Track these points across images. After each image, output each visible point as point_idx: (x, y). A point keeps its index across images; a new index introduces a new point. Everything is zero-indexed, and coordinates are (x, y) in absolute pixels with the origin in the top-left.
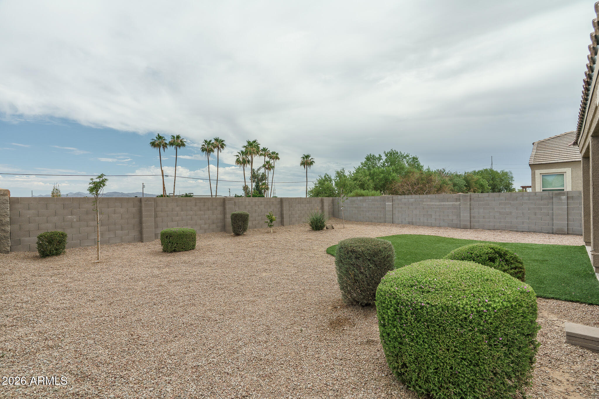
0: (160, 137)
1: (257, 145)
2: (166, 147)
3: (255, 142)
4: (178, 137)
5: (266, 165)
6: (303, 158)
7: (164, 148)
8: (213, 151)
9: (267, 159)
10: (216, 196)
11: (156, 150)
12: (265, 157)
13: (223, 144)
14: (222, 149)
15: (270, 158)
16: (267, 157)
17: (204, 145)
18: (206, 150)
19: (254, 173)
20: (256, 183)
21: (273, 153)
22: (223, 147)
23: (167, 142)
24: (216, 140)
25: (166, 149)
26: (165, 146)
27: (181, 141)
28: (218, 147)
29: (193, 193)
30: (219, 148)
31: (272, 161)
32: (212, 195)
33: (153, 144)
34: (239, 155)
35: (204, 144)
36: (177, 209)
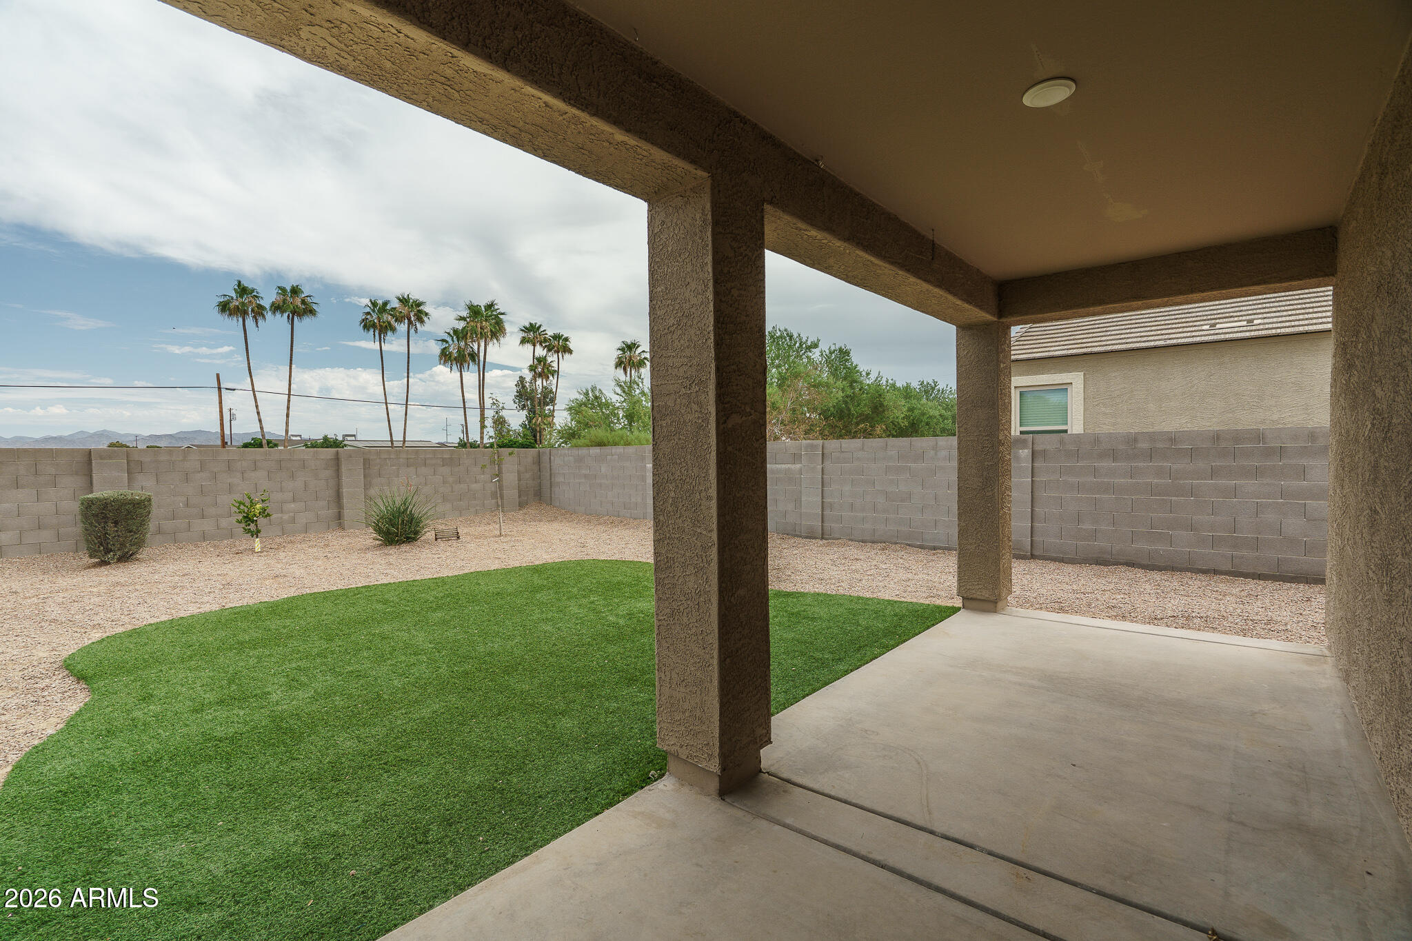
0: (242, 290)
1: (497, 316)
2: (264, 317)
3: (490, 306)
4: (295, 291)
5: (536, 367)
6: (622, 349)
7: (254, 317)
8: (393, 330)
9: (540, 351)
11: (235, 323)
12: (534, 346)
13: (420, 311)
14: (418, 325)
15: (549, 350)
16: (538, 348)
17: (368, 313)
18: (374, 326)
20: (530, 411)
21: (557, 337)
22: (421, 318)
23: (266, 303)
24: (404, 301)
25: (260, 321)
26: (259, 312)
27: (303, 302)
28: (409, 319)
29: (354, 436)
30: (410, 322)
31: (552, 358)
32: (392, 441)
33: (224, 307)
34: (449, 339)
35: (368, 310)
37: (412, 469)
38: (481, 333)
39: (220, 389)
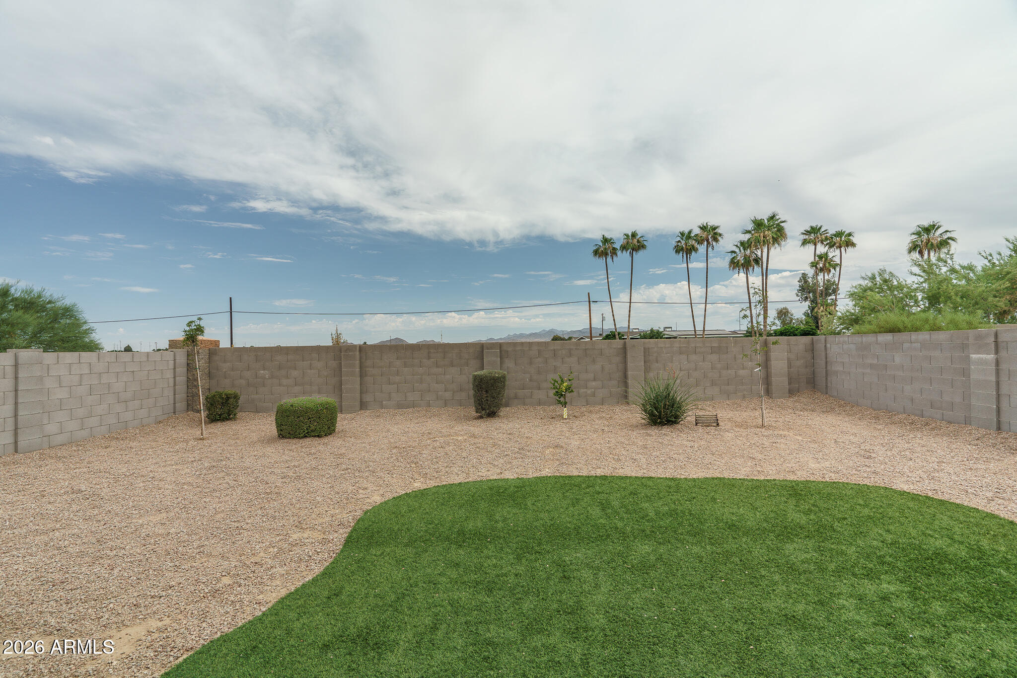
0: (606, 240)
1: (778, 225)
2: (617, 255)
3: (772, 218)
4: (634, 235)
5: (817, 263)
6: (918, 234)
7: (612, 256)
8: (696, 250)
9: (821, 249)
10: (704, 330)
11: (601, 261)
12: (815, 245)
13: (715, 234)
14: (714, 243)
15: (831, 247)
16: (819, 246)
17: (679, 241)
18: (682, 249)
19: (806, 282)
20: (812, 301)
21: (839, 234)
22: (717, 238)
23: (617, 246)
24: (703, 228)
25: (615, 258)
26: (614, 252)
27: (638, 241)
28: (708, 241)
29: (671, 328)
30: (708, 243)
31: (834, 254)
32: (695, 331)
33: (596, 252)
34: (737, 250)
35: (679, 239)
36: (398, 363)
37: (684, 357)
38: (764, 241)
39: (589, 302)
